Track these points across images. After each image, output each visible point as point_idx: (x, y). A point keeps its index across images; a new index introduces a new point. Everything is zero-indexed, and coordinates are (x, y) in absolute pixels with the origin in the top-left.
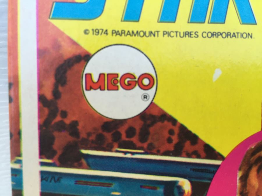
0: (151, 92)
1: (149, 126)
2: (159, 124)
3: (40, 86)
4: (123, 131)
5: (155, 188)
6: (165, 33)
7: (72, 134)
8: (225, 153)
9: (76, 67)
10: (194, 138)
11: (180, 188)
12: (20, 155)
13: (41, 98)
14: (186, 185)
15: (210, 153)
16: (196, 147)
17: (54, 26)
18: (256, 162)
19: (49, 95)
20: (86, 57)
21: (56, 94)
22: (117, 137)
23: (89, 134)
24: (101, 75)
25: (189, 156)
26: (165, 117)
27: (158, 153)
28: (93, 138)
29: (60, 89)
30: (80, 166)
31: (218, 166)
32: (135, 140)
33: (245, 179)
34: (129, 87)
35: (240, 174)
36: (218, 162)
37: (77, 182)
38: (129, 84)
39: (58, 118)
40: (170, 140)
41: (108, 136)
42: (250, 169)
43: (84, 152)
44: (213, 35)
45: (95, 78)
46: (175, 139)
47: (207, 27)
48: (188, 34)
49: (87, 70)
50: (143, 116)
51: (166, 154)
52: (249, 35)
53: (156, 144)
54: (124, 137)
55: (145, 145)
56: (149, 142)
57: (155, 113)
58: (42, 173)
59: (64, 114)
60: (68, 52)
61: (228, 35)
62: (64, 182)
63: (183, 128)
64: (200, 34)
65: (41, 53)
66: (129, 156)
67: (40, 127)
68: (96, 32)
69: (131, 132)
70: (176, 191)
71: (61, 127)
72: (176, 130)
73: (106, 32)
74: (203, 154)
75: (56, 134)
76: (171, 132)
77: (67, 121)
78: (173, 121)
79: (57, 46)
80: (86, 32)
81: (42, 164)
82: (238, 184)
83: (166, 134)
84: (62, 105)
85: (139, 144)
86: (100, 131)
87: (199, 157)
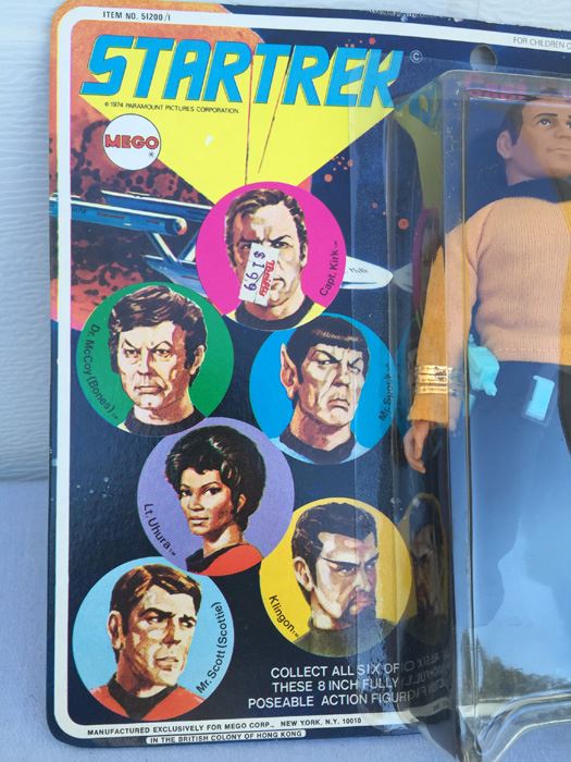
0: (156, 151)
1: (155, 176)
2: (162, 176)
3: (72, 143)
4: (134, 178)
5: (158, 223)
6: (167, 107)
7: (95, 179)
8: (215, 201)
9: (98, 129)
10: (190, 188)
11: (178, 224)
12: (56, 191)
13: (73, 151)
14: (183, 223)
15: (202, 199)
16: (191, 195)
17: (83, 100)
18: (240, 210)
19: (78, 149)
20: (107, 123)
21: (84, 148)
22: (129, 183)
23: (108, 179)
24: (118, 136)
25: (186, 201)
26: (166, 170)
27: (161, 197)
28: (110, 182)
29: (87, 145)
30: (100, 202)
31: (209, 211)
32: (143, 186)
33: (231, 222)
34: (139, 146)
35: (227, 218)
36: (210, 208)
37: (99, 214)
38: (139, 144)
39: (85, 166)
40: (170, 188)
41: (123, 183)
42: (235, 215)
43: (104, 192)
44: (206, 109)
45: (113, 139)
46: (175, 187)
47: (201, 103)
48: (186, 108)
49: (107, 132)
50: (149, 168)
51: (167, 198)
52: (236, 111)
53: (159, 190)
54: (134, 183)
55: (151, 190)
56: (154, 188)
57: (159, 167)
58: (73, 205)
59: (89, 163)
60: (93, 118)
61: (218, 110)
62: (90, 213)
63: (181, 180)
64: (195, 109)
65: (73, 118)
66: (138, 197)
67: (72, 172)
68: (115, 104)
69: (140, 180)
70: (174, 226)
71: (87, 172)
72: (176, 181)
73: (122, 105)
74: (197, 201)
75: (83, 177)
76: (172, 182)
77: (91, 168)
78: (174, 174)
79: (85, 113)
80: (106, 104)
81: (73, 199)
82: (226, 226)
83: (168, 184)
84: (88, 157)
85: (146, 190)
86: (116, 178)
87: (193, 202)
